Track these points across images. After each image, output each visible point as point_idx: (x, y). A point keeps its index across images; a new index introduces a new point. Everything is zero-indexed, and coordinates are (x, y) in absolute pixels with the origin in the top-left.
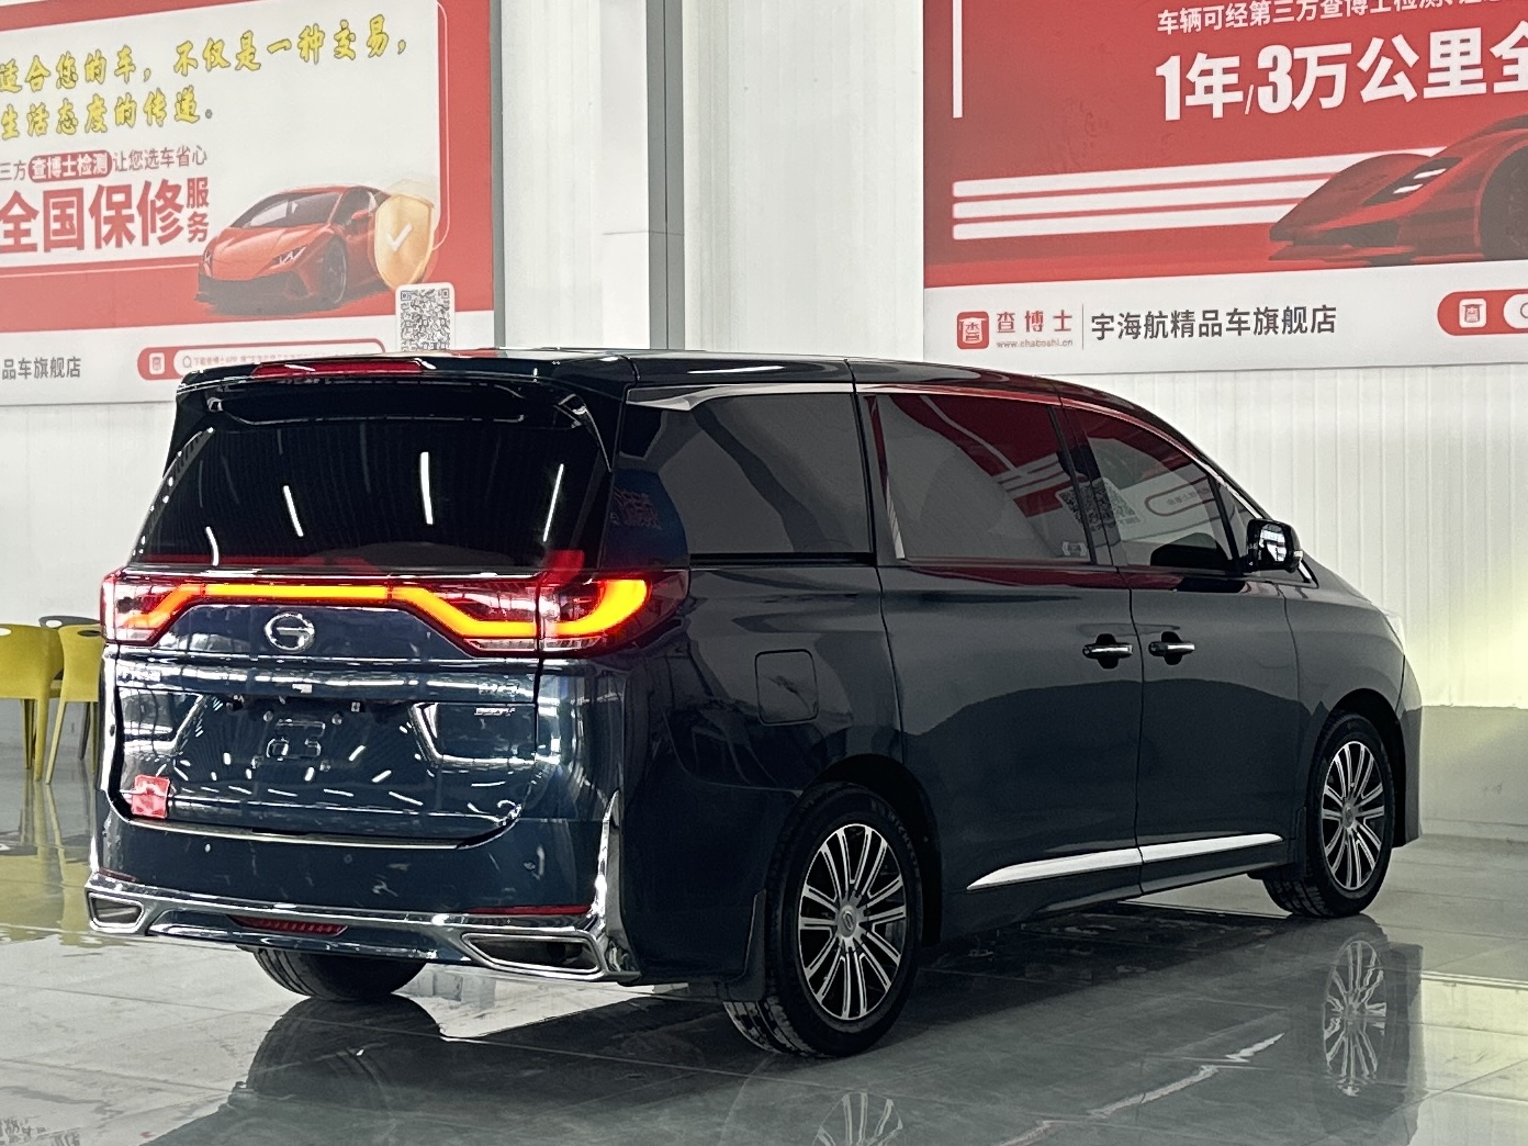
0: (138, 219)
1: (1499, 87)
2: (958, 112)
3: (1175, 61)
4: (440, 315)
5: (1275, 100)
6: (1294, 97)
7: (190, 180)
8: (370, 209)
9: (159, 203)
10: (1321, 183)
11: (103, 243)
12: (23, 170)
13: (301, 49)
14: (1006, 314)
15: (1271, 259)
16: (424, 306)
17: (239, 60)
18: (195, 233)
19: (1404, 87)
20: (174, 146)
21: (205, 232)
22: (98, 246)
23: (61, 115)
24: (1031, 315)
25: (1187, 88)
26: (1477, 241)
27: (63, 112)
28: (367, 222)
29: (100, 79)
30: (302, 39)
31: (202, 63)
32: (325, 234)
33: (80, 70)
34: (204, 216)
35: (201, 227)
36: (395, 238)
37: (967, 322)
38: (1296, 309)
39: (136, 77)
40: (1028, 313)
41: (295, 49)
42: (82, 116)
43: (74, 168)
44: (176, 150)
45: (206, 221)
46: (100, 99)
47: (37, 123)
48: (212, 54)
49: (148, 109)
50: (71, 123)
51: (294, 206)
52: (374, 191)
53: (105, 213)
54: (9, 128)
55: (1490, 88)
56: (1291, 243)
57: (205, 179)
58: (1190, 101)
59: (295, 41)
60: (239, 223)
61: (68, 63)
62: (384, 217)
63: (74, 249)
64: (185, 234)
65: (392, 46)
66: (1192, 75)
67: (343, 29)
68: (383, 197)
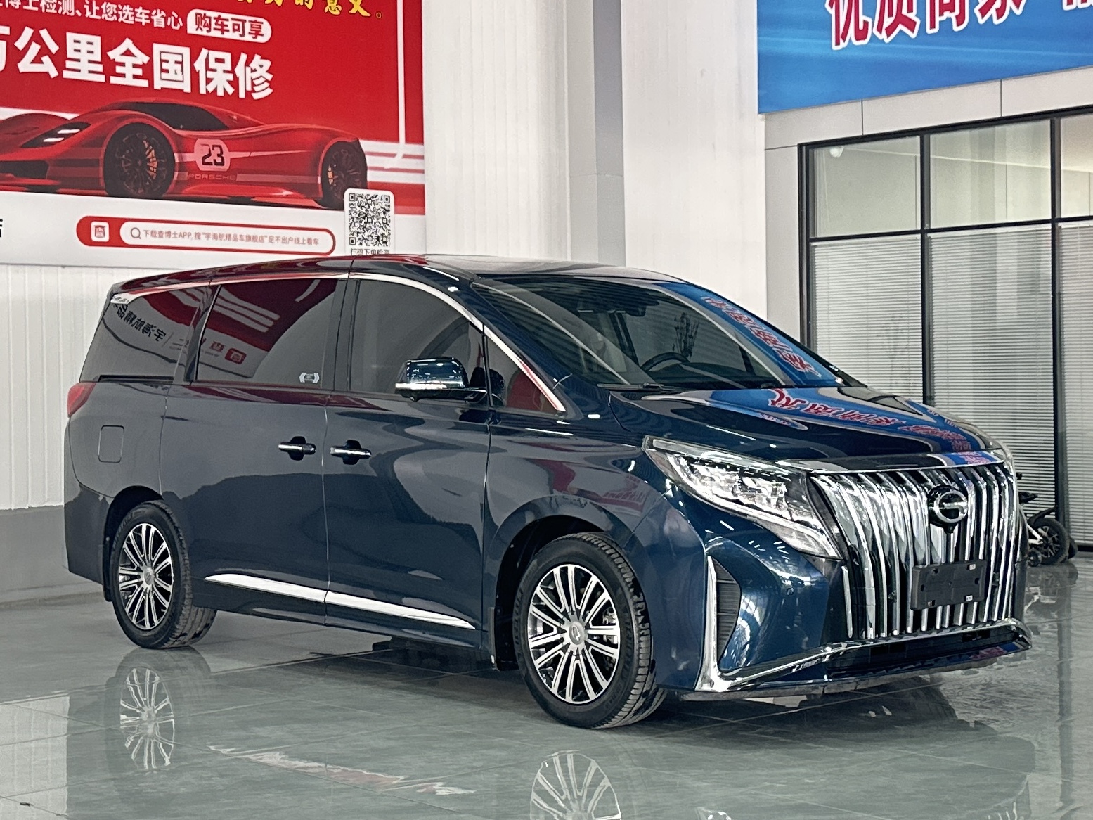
1: (114, 80)
19: (48, 66)
26: (103, 184)
55: (108, 79)
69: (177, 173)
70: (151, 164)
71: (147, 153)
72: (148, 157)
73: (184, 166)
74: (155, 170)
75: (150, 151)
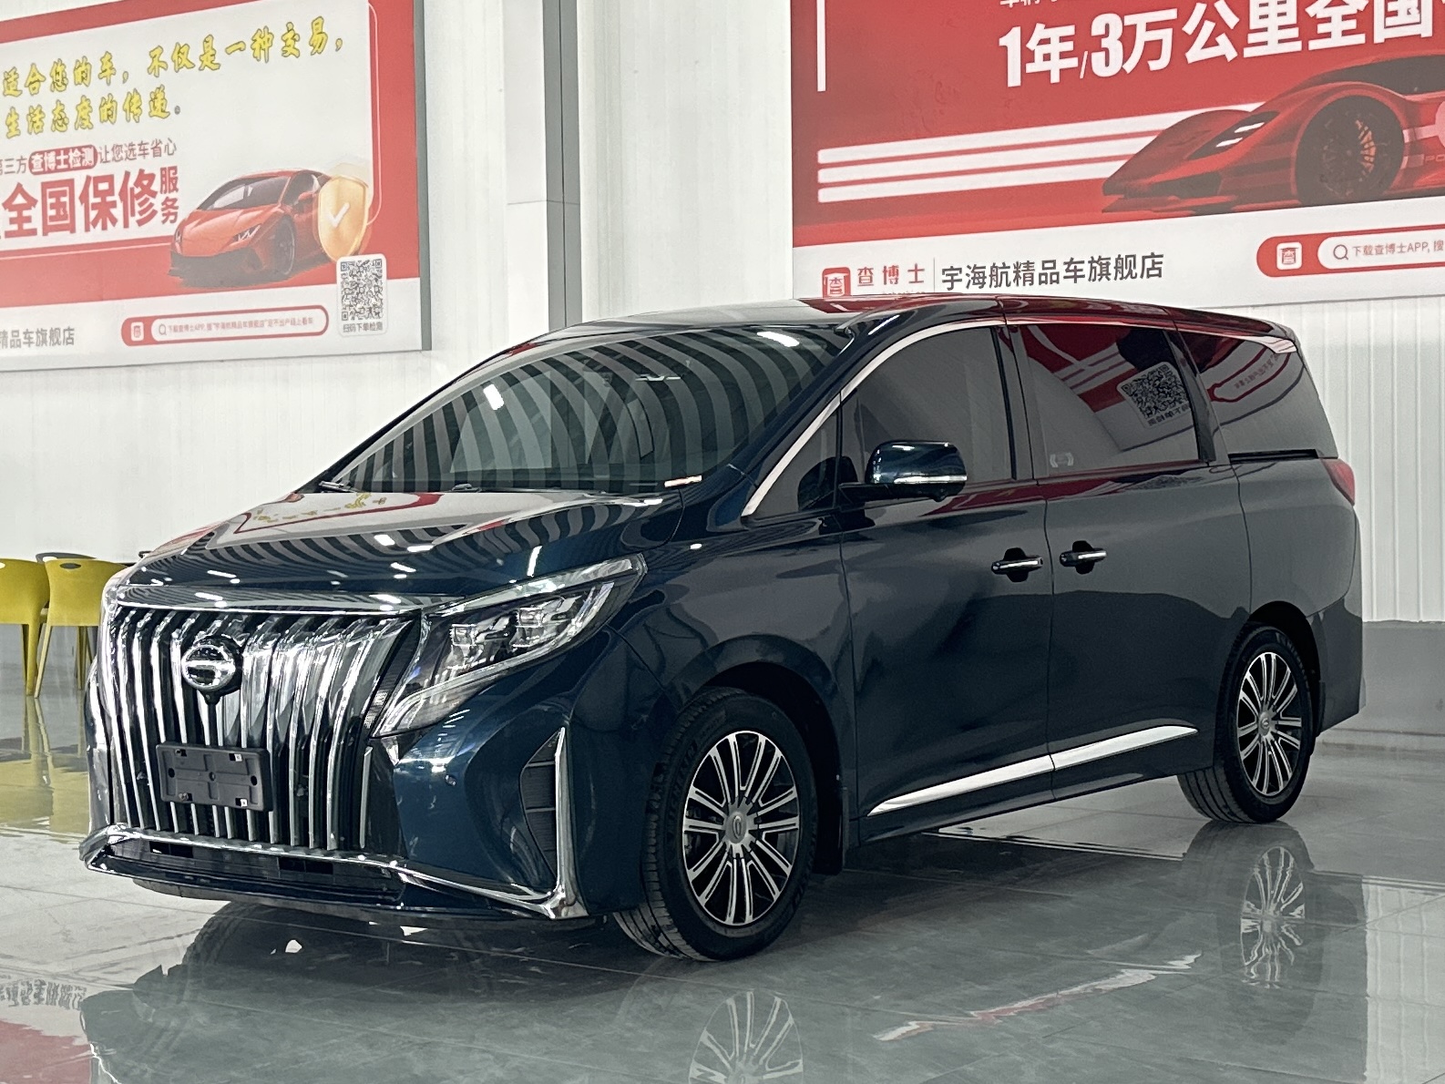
0: (120, 205)
1: (1314, 45)
2: (822, 87)
3: (1016, 33)
4: (374, 283)
5: (1107, 64)
6: (1125, 60)
7: (162, 169)
8: (314, 190)
9: (137, 190)
10: (1149, 140)
11: (91, 227)
12: (25, 164)
13: (254, 49)
14: (865, 269)
15: (1103, 211)
16: (361, 275)
17: (202, 61)
18: (167, 215)
19: (1225, 48)
20: (149, 139)
21: (175, 214)
22: (87, 229)
23: (55, 115)
24: (888, 269)
25: (1027, 56)
26: (1294, 190)
27: (56, 112)
28: (311, 202)
29: (86, 82)
30: (255, 41)
31: (171, 65)
32: (276, 213)
33: (70, 77)
34: (175, 200)
35: (172, 211)
36: (335, 216)
37: (831, 277)
38: (1127, 257)
39: (116, 80)
40: (885, 267)
41: (249, 51)
42: (72, 115)
43: (66, 161)
44: (151, 143)
45: (176, 205)
46: (87, 100)
47: (35, 122)
48: (179, 57)
49: (127, 107)
50: (64, 123)
51: (250, 189)
52: (317, 174)
53: (92, 200)
54: (12, 128)
55: (1305, 45)
56: (1122, 196)
57: (175, 168)
58: (1030, 68)
59: (248, 43)
60: (204, 206)
61: (59, 69)
62: (326, 197)
63: (68, 232)
64: (159, 217)
65: (330, 45)
66: (1032, 45)
67: (289, 31)
68: (324, 180)
69: (1406, 159)
70: (1367, 152)
71: (1360, 137)
72: (1362, 142)
73: (1418, 146)
74: (1372, 160)
75: (1366, 133)
